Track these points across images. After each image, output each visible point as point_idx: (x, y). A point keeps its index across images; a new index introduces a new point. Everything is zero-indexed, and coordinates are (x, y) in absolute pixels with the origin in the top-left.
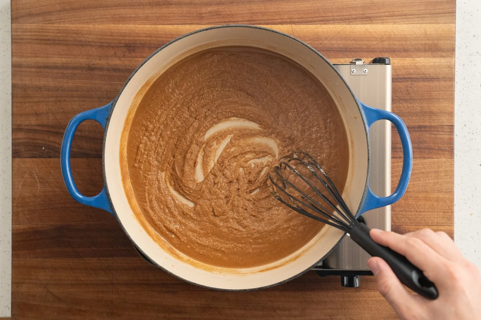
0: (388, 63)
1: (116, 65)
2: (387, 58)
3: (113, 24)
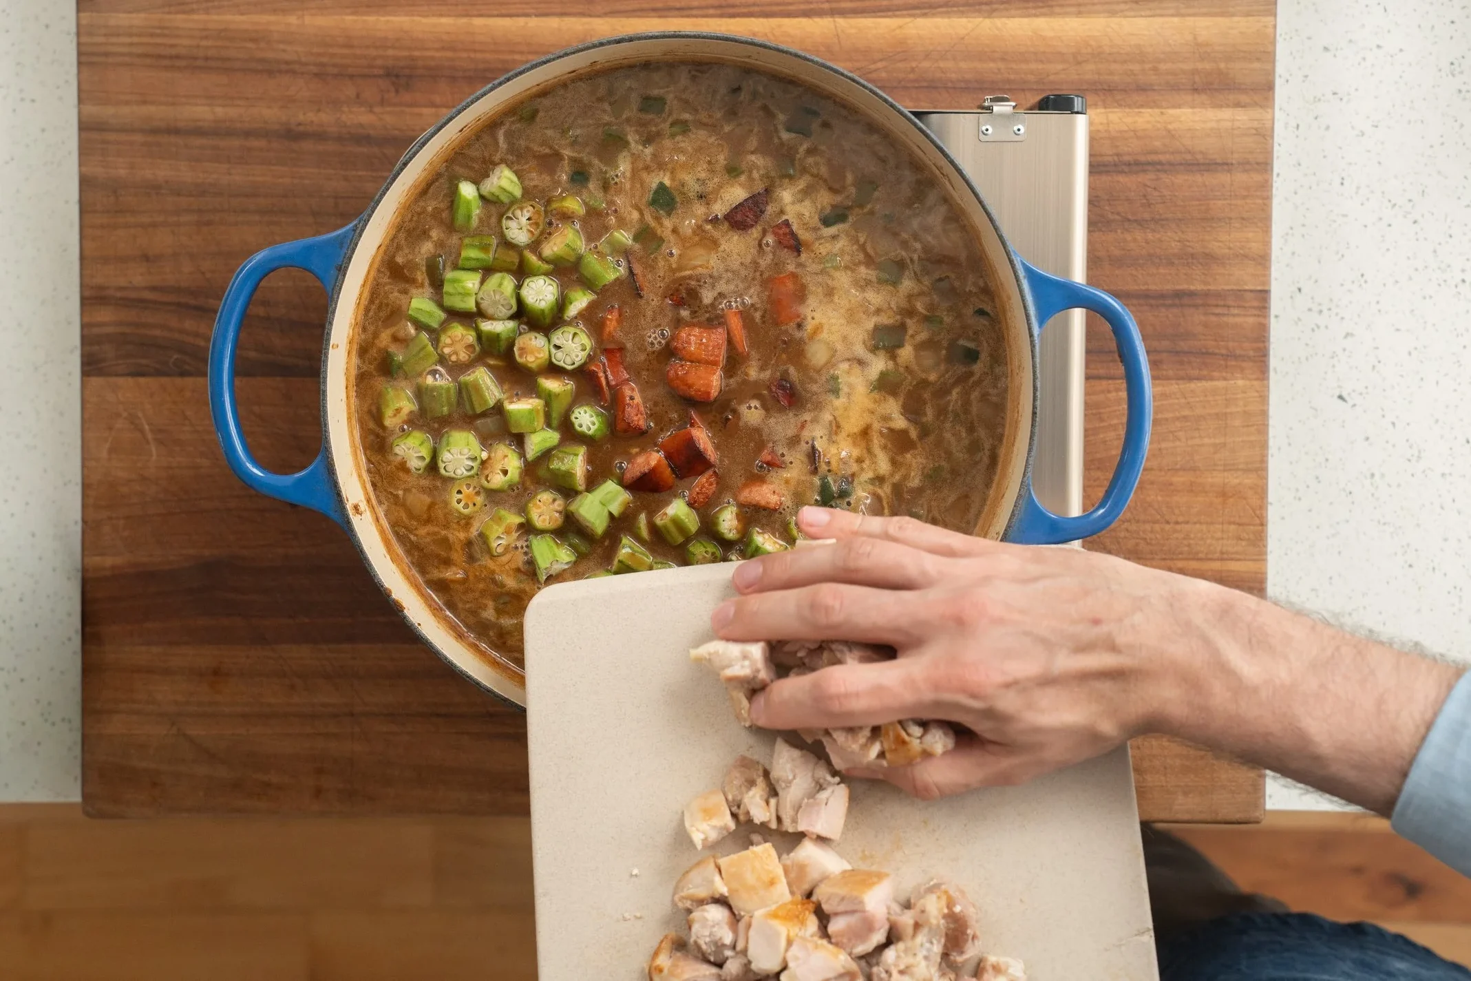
0: (1080, 110)
1: (361, 125)
2: (1077, 96)
3: (353, 14)
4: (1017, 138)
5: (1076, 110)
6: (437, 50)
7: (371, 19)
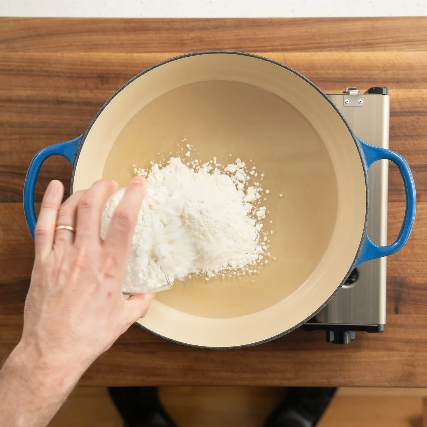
0: (386, 94)
1: (88, 98)
2: (384, 88)
3: (85, 52)
4: (359, 105)
5: (384, 93)
6: (120, 66)
7: (92, 54)
